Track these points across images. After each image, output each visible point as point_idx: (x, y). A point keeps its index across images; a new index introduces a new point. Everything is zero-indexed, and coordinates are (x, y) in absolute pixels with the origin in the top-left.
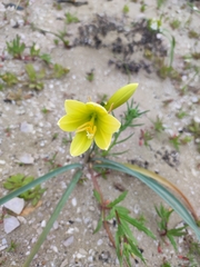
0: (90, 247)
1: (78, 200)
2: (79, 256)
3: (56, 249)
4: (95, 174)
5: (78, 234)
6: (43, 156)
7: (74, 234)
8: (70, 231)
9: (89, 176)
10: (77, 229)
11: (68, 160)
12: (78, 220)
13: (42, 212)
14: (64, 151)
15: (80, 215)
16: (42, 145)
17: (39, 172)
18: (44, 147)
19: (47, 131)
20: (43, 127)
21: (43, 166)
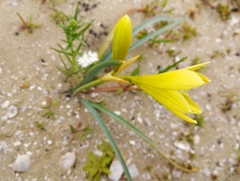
0: (152, 106)
1: (115, 109)
2: (158, 115)
3: (152, 133)
5: (143, 114)
6: (65, 142)
7: (143, 117)
8: (140, 120)
9: (94, 95)
10: (139, 114)
11: (74, 114)
12: (132, 112)
13: (123, 143)
14: (62, 118)
15: (129, 109)
16: (50, 142)
17: (84, 147)
18: (53, 140)
19: (29, 136)
20: (22, 142)
21: (78, 142)
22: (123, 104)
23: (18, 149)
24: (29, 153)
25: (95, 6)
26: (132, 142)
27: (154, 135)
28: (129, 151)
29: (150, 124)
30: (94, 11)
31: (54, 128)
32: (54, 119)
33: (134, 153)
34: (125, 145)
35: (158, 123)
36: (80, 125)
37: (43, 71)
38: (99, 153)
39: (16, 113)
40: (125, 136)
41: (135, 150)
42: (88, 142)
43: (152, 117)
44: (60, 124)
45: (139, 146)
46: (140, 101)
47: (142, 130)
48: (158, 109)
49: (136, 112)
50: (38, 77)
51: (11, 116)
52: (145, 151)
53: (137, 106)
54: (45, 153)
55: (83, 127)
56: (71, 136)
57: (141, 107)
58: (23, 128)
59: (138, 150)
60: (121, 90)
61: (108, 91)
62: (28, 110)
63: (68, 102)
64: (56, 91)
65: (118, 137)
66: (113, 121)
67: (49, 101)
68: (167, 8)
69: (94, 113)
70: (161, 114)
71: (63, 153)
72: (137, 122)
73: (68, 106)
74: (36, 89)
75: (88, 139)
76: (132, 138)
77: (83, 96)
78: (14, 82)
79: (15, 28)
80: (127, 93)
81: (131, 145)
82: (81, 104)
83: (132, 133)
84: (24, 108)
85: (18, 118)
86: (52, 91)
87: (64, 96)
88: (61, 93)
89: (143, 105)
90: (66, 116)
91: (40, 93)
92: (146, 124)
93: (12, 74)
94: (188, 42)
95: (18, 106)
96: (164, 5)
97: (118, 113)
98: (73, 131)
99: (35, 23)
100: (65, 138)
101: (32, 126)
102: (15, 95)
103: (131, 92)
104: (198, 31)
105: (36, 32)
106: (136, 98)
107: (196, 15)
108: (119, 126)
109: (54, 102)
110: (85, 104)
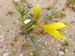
0: (50, 38)
1: (38, 39)
2: (52, 42)
3: (50, 48)
4: (30, 32)
5: (47, 41)
7: (47, 42)
8: (46, 43)
9: (31, 34)
10: (46, 41)
11: (24, 41)
12: (43, 40)
13: (40, 51)
14: (20, 42)
15: (42, 39)
16: (15, 50)
17: (27, 52)
18: (16, 49)
19: (8, 47)
20: (6, 49)
21: (24, 50)
22: (41, 38)
23: (4, 52)
24: (8, 53)
25: (32, 7)
26: (43, 51)
27: (51, 49)
28: (42, 54)
29: (50, 45)
30: (32, 8)
31: (17, 45)
32: (17, 42)
33: (44, 55)
34: (41, 52)
35: (53, 44)
36: (25, 44)
37: (15, 26)
38: (32, 54)
39: (4, 39)
40: (41, 49)
41: (44, 54)
42: (28, 50)
43: (51, 42)
44: (19, 43)
45: (46, 52)
46: (46, 37)
47: (47, 47)
48: (53, 40)
49: (45, 40)
50: (13, 28)
51: (3, 40)
52: (48, 54)
53: (45, 39)
54: (13, 53)
55: (27, 45)
56: (22, 48)
57: (46, 39)
58: (6, 45)
59: (46, 54)
60: (40, 33)
61: (35, 33)
62: (9, 39)
63: (22, 37)
64: (18, 33)
65: (38, 49)
66: (37, 43)
67: (16, 36)
68: (55, 8)
69: (30, 40)
70: (53, 41)
71: (19, 54)
72: (45, 44)
73: (22, 38)
74: (12, 32)
75: (28, 49)
76: (43, 49)
77: (27, 35)
78: (5, 30)
79: (7, 13)
80: (42, 34)
81: (43, 52)
82: (26, 37)
83: (43, 48)
84: (7, 38)
85: (5, 41)
86: (17, 33)
87: (21, 35)
88: (20, 33)
89: (47, 38)
90: (21, 41)
91: (13, 33)
92: (48, 45)
93: (4, 27)
94: (62, 18)
95: (5, 37)
96: (54, 7)
97: (39, 41)
98: (23, 46)
99: (13, 12)
100: (20, 49)
101: (9, 44)
102: (5, 34)
103: (43, 34)
104: (66, 15)
105: (13, 15)
106: (45, 36)
107: (65, 10)
108: (39, 45)
109: (17, 36)
110: (28, 37)
